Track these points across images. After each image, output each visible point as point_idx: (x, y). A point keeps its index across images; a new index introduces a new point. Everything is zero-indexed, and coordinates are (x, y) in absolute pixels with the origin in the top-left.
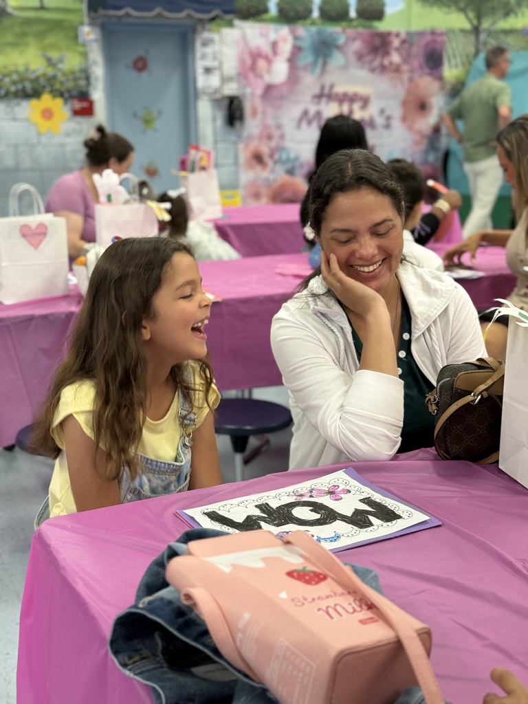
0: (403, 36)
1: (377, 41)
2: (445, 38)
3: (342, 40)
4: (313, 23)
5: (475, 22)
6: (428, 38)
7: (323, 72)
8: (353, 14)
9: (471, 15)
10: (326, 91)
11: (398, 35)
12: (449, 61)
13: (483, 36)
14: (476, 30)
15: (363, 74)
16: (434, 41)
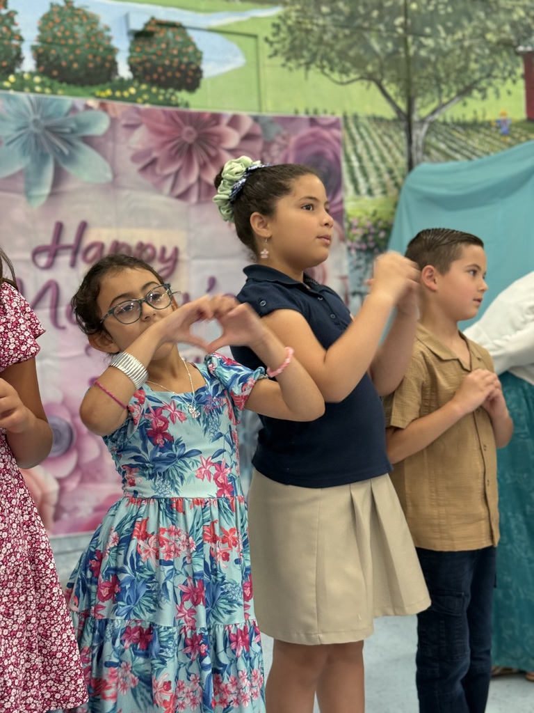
0: (247, 125)
1: (188, 134)
2: (341, 133)
3: (101, 126)
4: (21, 86)
5: (402, 105)
6: (305, 131)
7: (56, 191)
8: (124, 72)
9: (392, 89)
10: (69, 238)
11: (235, 122)
12: (354, 181)
13: (419, 133)
14: (406, 120)
15: (161, 201)
16: (318, 139)
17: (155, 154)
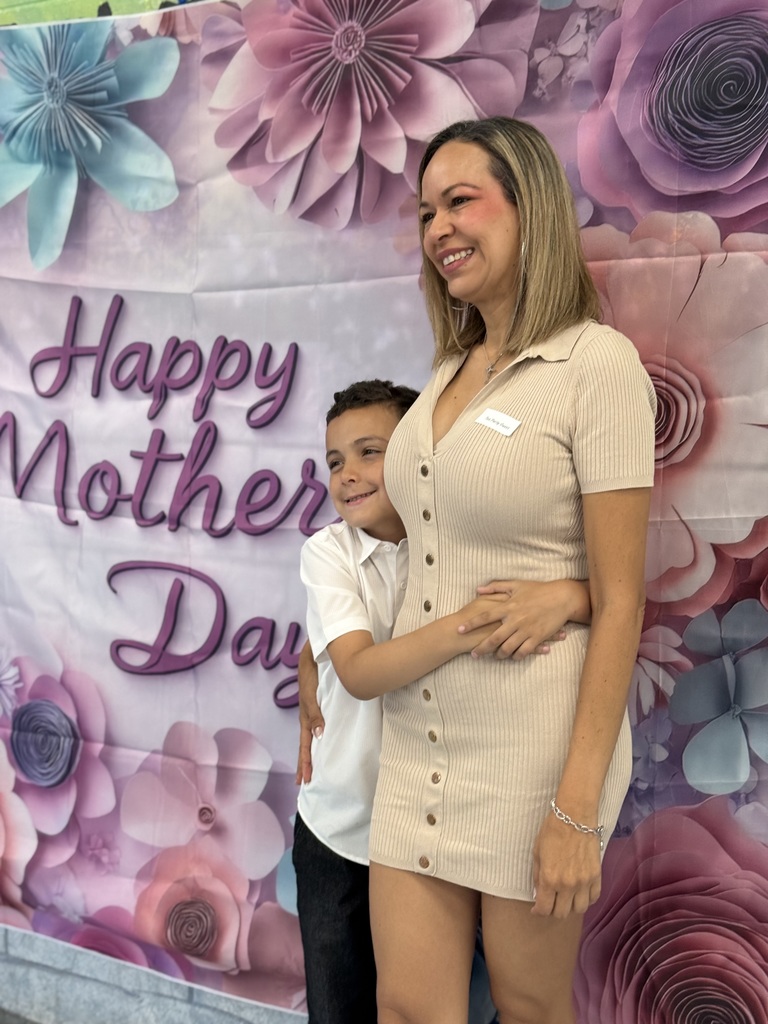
3: (163, 75)
10: (92, 333)
17: (265, 114)
